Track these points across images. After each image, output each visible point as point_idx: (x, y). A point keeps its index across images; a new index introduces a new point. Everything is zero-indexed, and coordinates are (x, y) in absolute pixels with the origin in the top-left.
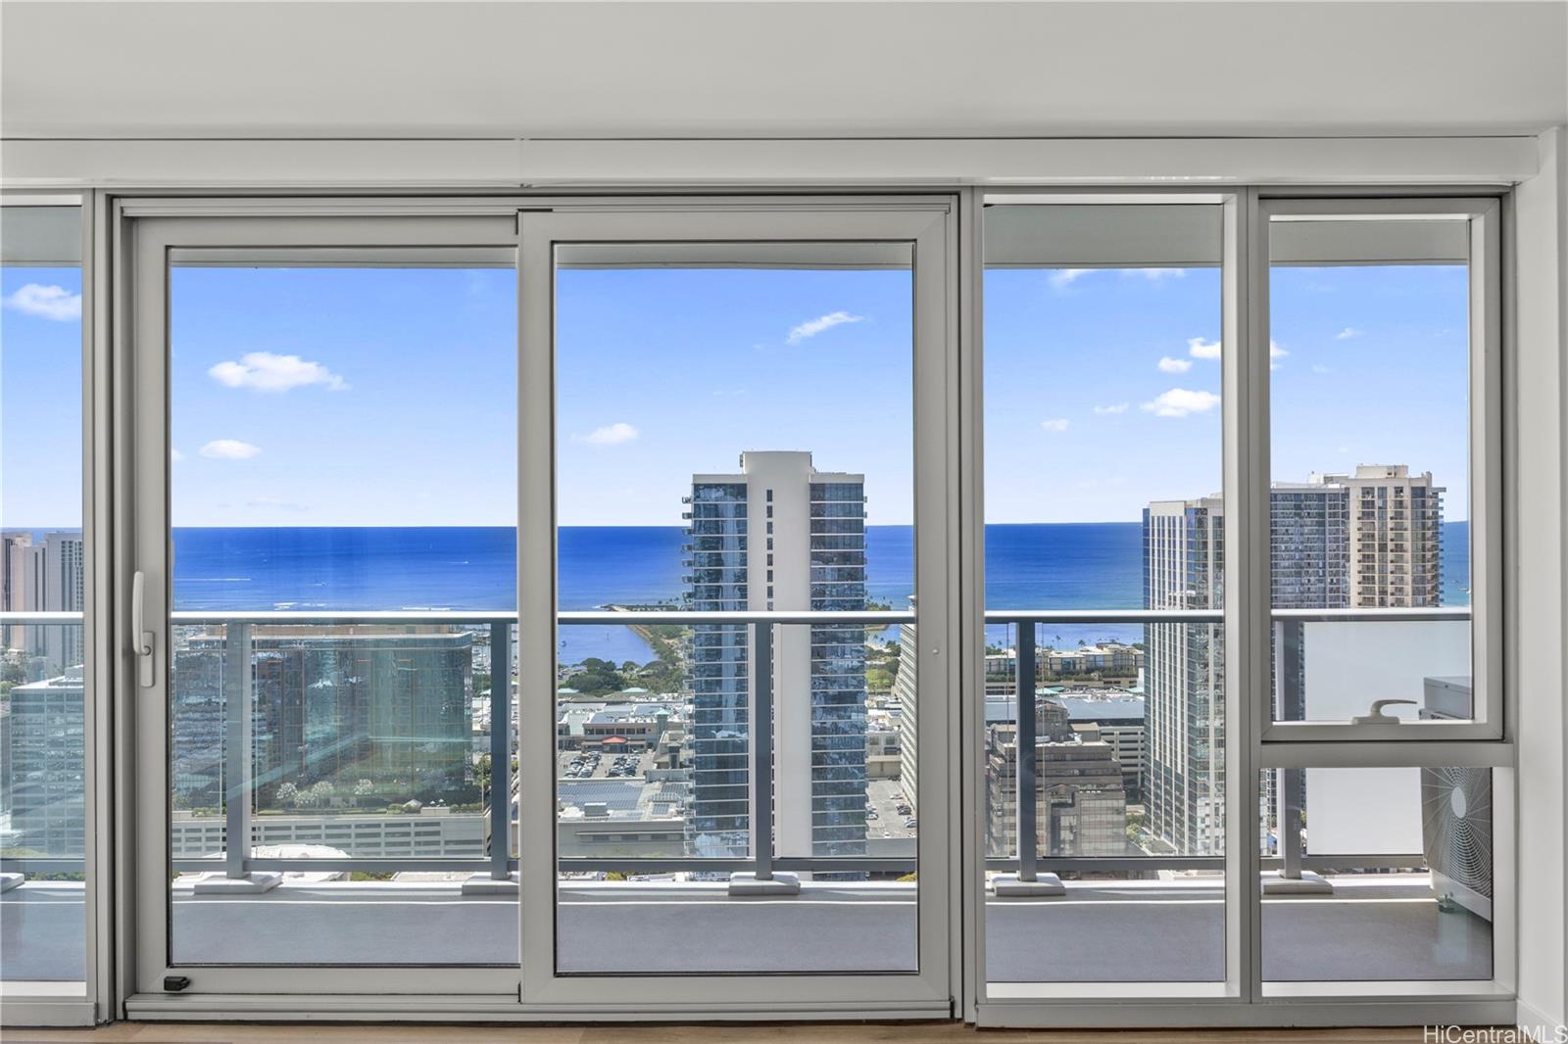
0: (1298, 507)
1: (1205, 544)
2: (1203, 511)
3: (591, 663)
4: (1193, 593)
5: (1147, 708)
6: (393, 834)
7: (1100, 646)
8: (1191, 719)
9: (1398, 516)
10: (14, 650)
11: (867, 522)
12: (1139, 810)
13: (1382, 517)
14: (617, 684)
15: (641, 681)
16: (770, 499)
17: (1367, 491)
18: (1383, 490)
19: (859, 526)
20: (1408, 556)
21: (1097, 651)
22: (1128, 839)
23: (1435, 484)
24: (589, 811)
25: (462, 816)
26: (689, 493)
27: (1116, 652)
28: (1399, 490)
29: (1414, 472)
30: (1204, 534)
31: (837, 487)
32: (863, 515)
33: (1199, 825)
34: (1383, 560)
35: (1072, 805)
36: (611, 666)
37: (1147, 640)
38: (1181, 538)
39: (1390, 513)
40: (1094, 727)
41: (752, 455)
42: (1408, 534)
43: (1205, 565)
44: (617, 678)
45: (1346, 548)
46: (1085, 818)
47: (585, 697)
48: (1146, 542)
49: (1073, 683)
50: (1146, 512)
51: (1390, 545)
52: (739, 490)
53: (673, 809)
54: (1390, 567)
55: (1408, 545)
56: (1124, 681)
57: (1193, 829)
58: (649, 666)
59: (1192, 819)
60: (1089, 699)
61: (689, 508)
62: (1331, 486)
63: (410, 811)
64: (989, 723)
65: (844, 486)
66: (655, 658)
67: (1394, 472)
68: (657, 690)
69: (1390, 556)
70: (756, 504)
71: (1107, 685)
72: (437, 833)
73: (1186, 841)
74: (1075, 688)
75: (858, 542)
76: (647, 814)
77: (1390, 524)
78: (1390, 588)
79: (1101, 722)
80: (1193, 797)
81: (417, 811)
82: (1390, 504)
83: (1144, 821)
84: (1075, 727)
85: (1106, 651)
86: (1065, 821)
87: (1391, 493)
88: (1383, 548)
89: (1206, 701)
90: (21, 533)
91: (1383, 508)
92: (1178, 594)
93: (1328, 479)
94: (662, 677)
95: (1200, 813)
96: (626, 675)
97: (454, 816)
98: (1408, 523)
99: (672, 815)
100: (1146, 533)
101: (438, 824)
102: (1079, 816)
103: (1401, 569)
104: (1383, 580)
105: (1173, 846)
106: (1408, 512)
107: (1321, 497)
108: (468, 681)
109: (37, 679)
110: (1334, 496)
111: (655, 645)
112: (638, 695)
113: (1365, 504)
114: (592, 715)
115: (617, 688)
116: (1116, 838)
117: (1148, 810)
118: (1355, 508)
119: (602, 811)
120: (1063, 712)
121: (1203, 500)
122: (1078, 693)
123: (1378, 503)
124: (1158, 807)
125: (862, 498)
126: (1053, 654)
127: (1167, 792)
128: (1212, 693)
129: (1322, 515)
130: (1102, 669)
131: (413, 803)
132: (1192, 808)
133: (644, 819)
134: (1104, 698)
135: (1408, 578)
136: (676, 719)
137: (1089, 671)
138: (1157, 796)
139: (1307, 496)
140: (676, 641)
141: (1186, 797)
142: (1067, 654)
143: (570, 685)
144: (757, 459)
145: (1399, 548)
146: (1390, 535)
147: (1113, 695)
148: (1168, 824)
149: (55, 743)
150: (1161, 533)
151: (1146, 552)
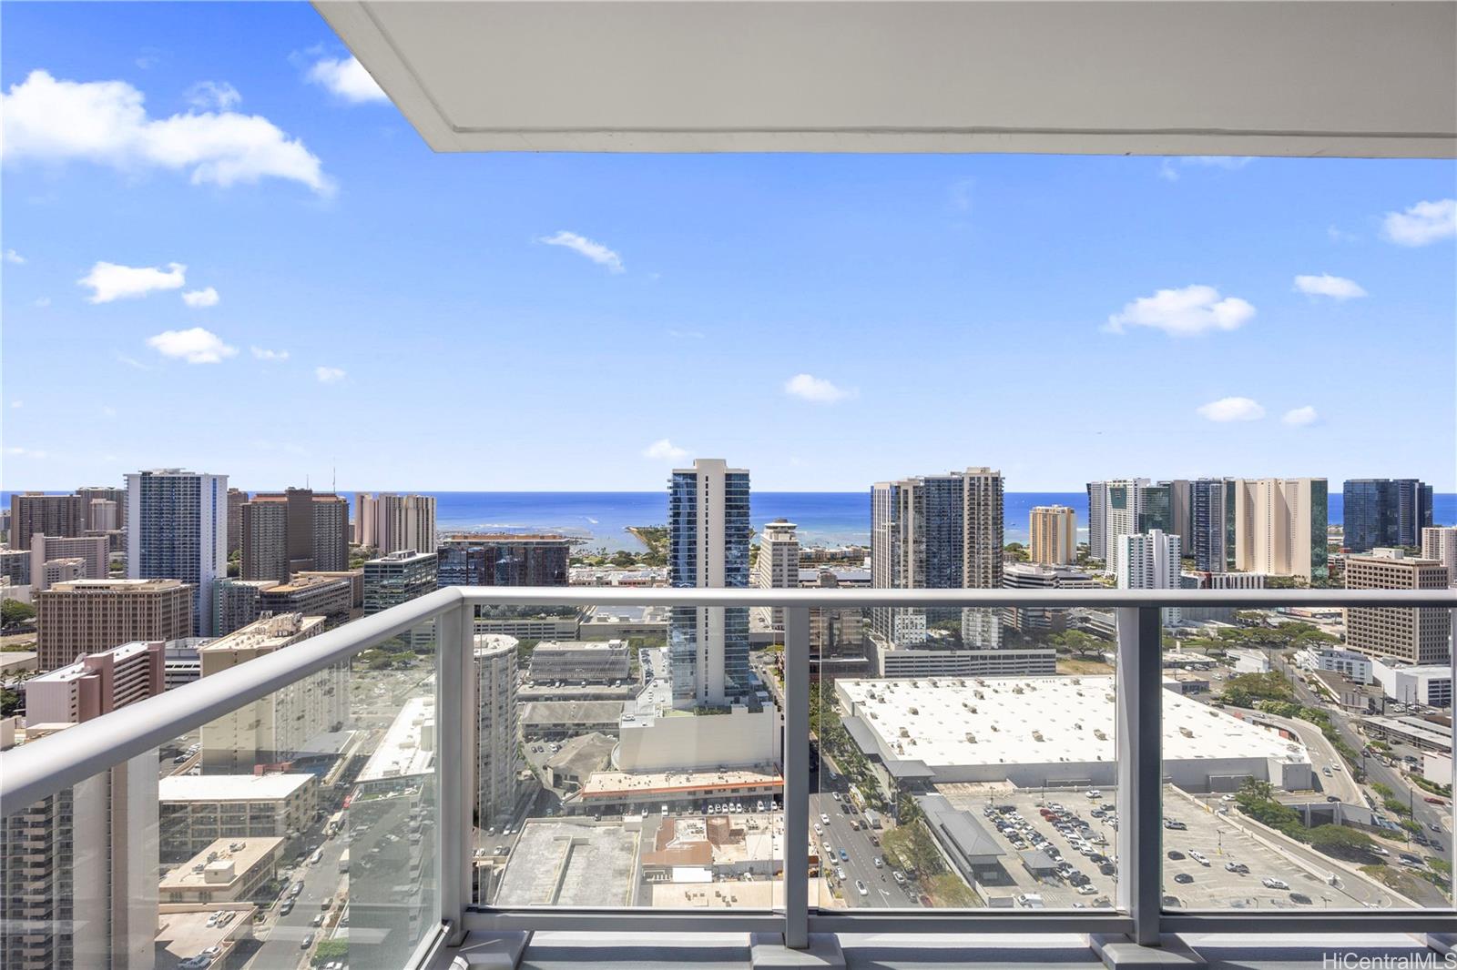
0: (939, 486)
1: (899, 502)
2: (899, 487)
3: (621, 553)
4: (894, 524)
5: (872, 576)
6: (534, 629)
7: (847, 547)
8: (892, 580)
9: (986, 490)
10: (364, 545)
11: (750, 491)
12: (867, 620)
13: (979, 491)
14: (633, 563)
15: (643, 561)
16: (707, 480)
17: (972, 479)
18: (979, 478)
19: (747, 493)
20: (990, 508)
21: (847, 550)
22: (863, 634)
23: (1002, 476)
24: (621, 619)
25: (565, 621)
26: (671, 477)
27: (855, 550)
28: (986, 479)
29: (993, 471)
30: (899, 498)
31: (737, 475)
32: (749, 487)
33: (896, 628)
34: (979, 509)
35: (839, 619)
36: (629, 554)
37: (872, 545)
38: (888, 500)
39: (982, 488)
40: (848, 583)
41: (698, 460)
42: (990, 498)
43: (899, 512)
44: (632, 559)
45: (963, 504)
46: (844, 624)
47: (619, 568)
48: (872, 501)
49: (835, 563)
50: (872, 487)
51: (982, 503)
52: (693, 476)
53: (659, 618)
54: (982, 513)
55: (990, 503)
56: (858, 563)
57: (893, 630)
58: (646, 554)
59: (893, 625)
60: (843, 570)
61: (671, 484)
62: (954, 476)
63: (542, 618)
64: (801, 581)
65: (740, 475)
66: (649, 551)
67: (984, 470)
68: (650, 565)
69: (982, 508)
70: (701, 483)
71: (851, 565)
72: (553, 629)
73: (890, 635)
74: (836, 566)
75: (747, 500)
76: (647, 621)
77: (982, 493)
78: (982, 522)
79: (850, 581)
80: (893, 616)
81: (544, 618)
82: (982, 485)
83: (870, 626)
84: (840, 583)
85: (850, 549)
86: (835, 626)
87: (983, 481)
88: (979, 504)
89: (899, 572)
90: (367, 493)
91: (979, 486)
92: (887, 524)
93: (953, 473)
94: (653, 559)
95: (897, 622)
96: (636, 558)
97: (561, 621)
98: (990, 493)
99: (658, 621)
100: (872, 497)
101: (553, 624)
102: (842, 624)
103: (986, 514)
104: (979, 519)
105: (884, 637)
106: (990, 488)
107: (949, 481)
108: (568, 561)
109: (375, 558)
110: (955, 481)
111: (649, 545)
112: (642, 567)
113: (971, 484)
114: (621, 576)
115: (632, 564)
116: (858, 633)
117: (872, 621)
118: (966, 487)
119: (627, 619)
120: (835, 576)
121: (899, 483)
122: (838, 568)
123: (977, 484)
124: (877, 620)
125: (748, 480)
126: (827, 550)
127: (881, 613)
128: (902, 569)
129: (950, 489)
130: (848, 557)
131: (543, 615)
132: (893, 621)
133: (646, 623)
134: (850, 570)
135: (990, 518)
136: (659, 578)
137: (842, 558)
138: (877, 615)
139: (944, 481)
140: (657, 543)
141: (890, 616)
142: (833, 551)
143: (612, 563)
144: (702, 462)
145: (986, 504)
146: (982, 498)
147: (854, 568)
148: (881, 627)
149: (384, 587)
150: (879, 497)
151: (872, 505)
